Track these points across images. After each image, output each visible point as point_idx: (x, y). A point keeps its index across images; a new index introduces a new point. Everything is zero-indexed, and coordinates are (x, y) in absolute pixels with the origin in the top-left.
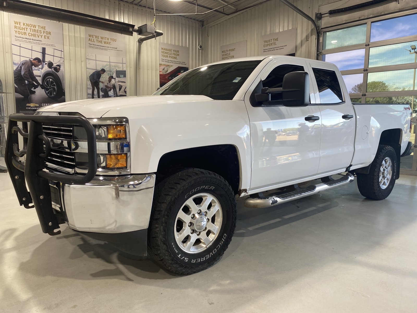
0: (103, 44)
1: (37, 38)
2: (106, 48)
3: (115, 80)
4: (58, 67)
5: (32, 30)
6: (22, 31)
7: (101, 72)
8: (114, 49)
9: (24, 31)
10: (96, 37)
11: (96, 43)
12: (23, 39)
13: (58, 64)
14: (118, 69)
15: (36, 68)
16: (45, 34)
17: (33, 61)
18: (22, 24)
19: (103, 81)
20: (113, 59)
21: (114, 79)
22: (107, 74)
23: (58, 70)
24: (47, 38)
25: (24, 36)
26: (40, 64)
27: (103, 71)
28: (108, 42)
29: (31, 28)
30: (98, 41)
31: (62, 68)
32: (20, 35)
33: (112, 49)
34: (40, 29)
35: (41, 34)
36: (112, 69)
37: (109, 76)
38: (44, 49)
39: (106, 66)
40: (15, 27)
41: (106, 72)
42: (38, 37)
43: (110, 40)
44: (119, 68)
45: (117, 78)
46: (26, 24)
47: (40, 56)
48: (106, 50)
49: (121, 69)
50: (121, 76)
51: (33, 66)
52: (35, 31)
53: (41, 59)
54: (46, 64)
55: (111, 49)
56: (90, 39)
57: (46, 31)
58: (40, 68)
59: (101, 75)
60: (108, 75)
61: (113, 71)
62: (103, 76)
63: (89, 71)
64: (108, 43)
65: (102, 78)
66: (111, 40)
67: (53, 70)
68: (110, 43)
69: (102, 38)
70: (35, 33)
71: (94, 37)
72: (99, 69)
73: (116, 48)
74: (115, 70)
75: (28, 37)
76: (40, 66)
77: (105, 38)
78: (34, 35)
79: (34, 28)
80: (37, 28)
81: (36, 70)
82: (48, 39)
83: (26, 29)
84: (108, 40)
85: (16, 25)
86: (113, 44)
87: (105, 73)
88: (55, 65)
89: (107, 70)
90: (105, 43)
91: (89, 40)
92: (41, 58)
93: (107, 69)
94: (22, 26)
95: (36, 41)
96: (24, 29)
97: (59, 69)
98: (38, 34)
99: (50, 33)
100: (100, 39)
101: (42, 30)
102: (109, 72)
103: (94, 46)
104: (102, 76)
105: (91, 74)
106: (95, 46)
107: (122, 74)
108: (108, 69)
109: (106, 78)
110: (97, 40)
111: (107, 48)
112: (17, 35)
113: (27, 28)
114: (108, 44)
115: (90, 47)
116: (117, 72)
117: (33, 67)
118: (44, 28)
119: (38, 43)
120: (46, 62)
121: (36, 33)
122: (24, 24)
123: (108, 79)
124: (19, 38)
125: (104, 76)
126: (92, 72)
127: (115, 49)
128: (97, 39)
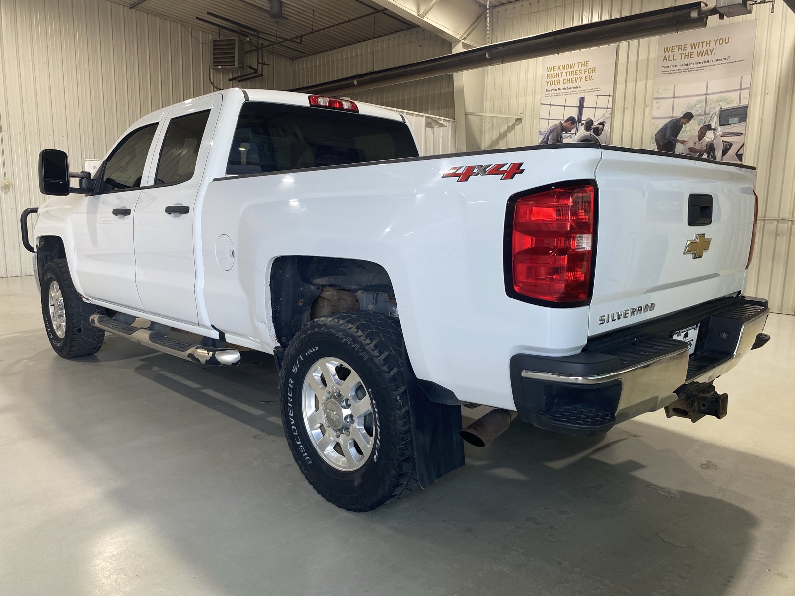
0: (695, 59)
1: (575, 85)
2: (701, 65)
3: (714, 133)
4: (601, 126)
5: (568, 73)
6: (555, 79)
7: (682, 120)
8: (720, 62)
9: (558, 79)
10: (680, 47)
11: (678, 62)
12: (556, 92)
13: (601, 120)
14: (726, 106)
15: (567, 135)
16: (587, 73)
17: (565, 124)
18: (556, 68)
19: (686, 139)
20: (716, 85)
21: (712, 131)
22: (696, 122)
23: (600, 132)
24: (588, 79)
25: (557, 87)
26: (573, 127)
27: (688, 116)
28: (707, 50)
29: (567, 70)
30: (683, 55)
31: (607, 127)
32: (553, 87)
33: (716, 62)
34: (580, 68)
35: (581, 76)
36: (710, 108)
37: (702, 125)
38: (582, 100)
39: (695, 105)
40: (548, 76)
41: (695, 119)
42: (576, 82)
43: (713, 43)
44: (728, 103)
45: (720, 128)
46: (561, 67)
47: (574, 113)
48: (701, 69)
49: (734, 105)
50: (731, 121)
51: (564, 132)
52: (572, 73)
53: (576, 119)
54: (582, 124)
55: (714, 63)
56: (665, 56)
57: (588, 67)
58: (573, 134)
59: (682, 127)
60: (699, 124)
61: (712, 113)
62: (686, 127)
63: (656, 123)
64: (707, 53)
65: (683, 132)
66: (716, 42)
67: (592, 133)
68: (711, 52)
69: (693, 46)
70: (573, 77)
71: (676, 49)
72: (679, 113)
73: (728, 58)
74: (718, 109)
75: (562, 86)
76: (574, 131)
77: (701, 44)
78: (570, 81)
79: (572, 69)
80: (576, 68)
81: (567, 137)
82: (590, 80)
83: (560, 74)
84: (708, 45)
85: (549, 73)
86: (721, 51)
87: (692, 120)
88: (595, 124)
89: (697, 113)
90: (700, 54)
91: (665, 58)
92: (576, 117)
93: (697, 111)
94: (557, 71)
95: (572, 90)
96: (559, 75)
97: (602, 129)
98: (576, 77)
99: (594, 69)
100: (689, 49)
101: (583, 68)
102: (702, 117)
103: (674, 68)
104: (683, 129)
105: (659, 129)
106: (676, 68)
107: (734, 116)
108: (700, 111)
109: (692, 131)
110: (681, 54)
111: (705, 64)
112: (550, 88)
113: (562, 73)
114: (706, 55)
115: (664, 73)
116: (723, 113)
117: (564, 134)
118: (586, 64)
119: (574, 93)
120: (583, 122)
121: (575, 76)
122: (559, 67)
123: (697, 133)
124: (550, 93)
125: (688, 129)
126: (661, 124)
127: (724, 61)
128: (683, 52)
